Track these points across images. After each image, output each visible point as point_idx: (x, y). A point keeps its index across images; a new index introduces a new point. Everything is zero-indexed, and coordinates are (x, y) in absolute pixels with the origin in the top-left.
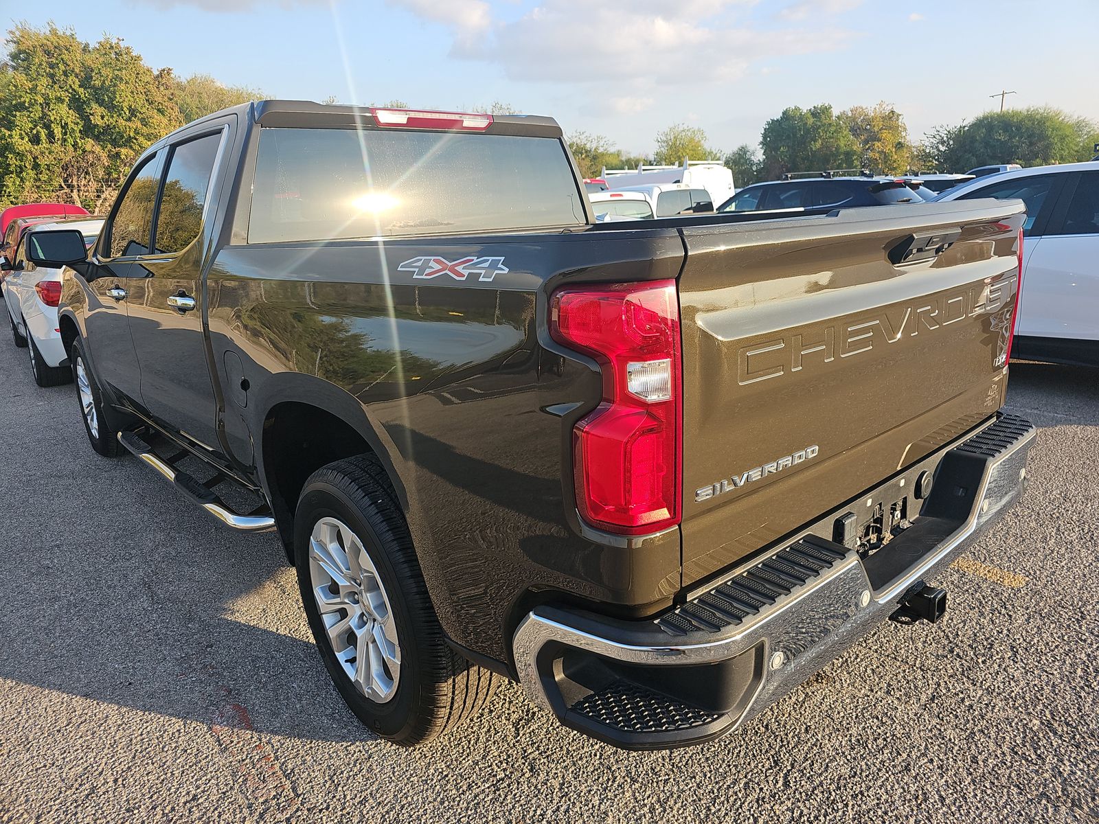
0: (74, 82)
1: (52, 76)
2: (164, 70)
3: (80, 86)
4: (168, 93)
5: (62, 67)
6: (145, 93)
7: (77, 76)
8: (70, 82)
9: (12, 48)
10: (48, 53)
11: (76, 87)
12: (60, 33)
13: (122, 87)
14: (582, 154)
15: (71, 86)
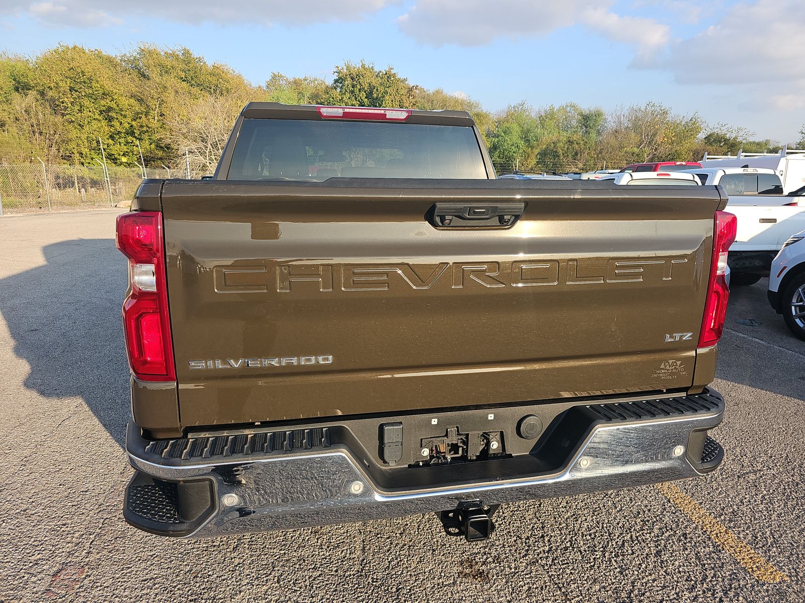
0: (363, 95)
1: (352, 92)
2: (413, 87)
3: (366, 98)
4: (413, 101)
5: (359, 87)
6: (400, 101)
7: (365, 92)
8: (361, 95)
9: (336, 77)
10: (352, 79)
11: (363, 98)
12: (366, 66)
13: (387, 97)
14: (720, 142)
15: (361, 98)
